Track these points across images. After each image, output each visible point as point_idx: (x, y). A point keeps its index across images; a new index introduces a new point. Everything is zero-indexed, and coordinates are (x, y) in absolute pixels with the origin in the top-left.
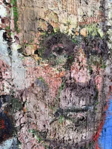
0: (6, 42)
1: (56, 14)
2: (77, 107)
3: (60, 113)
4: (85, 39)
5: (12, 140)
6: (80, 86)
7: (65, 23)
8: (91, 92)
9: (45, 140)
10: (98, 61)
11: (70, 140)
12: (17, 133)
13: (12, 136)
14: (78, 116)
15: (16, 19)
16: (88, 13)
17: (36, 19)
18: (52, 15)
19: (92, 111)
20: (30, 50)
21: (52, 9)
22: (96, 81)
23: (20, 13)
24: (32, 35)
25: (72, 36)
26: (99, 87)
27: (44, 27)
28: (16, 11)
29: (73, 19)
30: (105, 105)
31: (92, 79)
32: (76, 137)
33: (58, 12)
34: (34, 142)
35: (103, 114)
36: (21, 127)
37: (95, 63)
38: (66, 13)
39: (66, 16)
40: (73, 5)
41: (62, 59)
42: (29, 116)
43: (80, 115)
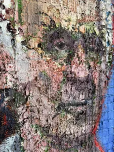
0: (10, 33)
1: (58, 10)
2: (77, 101)
3: (62, 107)
4: (83, 36)
5: (14, 137)
7: (66, 19)
8: (89, 86)
9: (48, 136)
10: (95, 57)
11: (71, 134)
12: (19, 129)
13: (15, 133)
14: (79, 110)
15: (20, 11)
16: (86, 12)
17: (40, 13)
19: (90, 105)
20: (34, 43)
21: (55, 5)
22: (94, 76)
23: (24, 5)
24: (35, 28)
25: (72, 32)
26: (96, 82)
27: (47, 22)
28: (21, 3)
29: (73, 16)
30: (101, 99)
31: (90, 74)
32: (76, 131)
34: (37, 138)
35: (100, 108)
36: (24, 123)
38: (67, 10)
39: (67, 12)
40: (73, 3)
41: (64, 54)
42: (32, 111)
43: (79, 109)
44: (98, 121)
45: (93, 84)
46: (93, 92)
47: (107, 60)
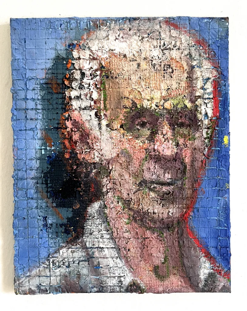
0: (97, 119)
1: (139, 92)
2: (162, 179)
9: (129, 209)
10: (186, 133)
18: (135, 93)
19: (180, 186)
22: (184, 154)
33: (141, 90)
36: (108, 192)
42: (114, 183)
45: (183, 163)
47: (205, 136)
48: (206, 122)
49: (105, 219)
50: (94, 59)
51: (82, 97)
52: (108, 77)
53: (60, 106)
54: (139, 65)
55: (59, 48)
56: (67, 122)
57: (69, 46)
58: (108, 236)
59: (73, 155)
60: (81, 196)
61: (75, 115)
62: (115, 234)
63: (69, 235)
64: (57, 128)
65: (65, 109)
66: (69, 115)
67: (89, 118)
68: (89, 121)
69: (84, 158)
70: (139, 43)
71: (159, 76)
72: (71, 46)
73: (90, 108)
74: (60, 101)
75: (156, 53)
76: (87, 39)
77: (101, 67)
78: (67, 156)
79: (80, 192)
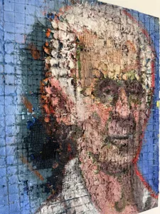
1: (106, 65)
2: (120, 135)
3: (108, 140)
6: (123, 119)
8: (131, 123)
9: (98, 161)
10: (135, 98)
11: (115, 162)
13: (75, 157)
15: (80, 69)
18: (103, 66)
19: (132, 139)
20: (88, 92)
22: (134, 115)
26: (137, 119)
27: (98, 74)
30: (141, 134)
31: (132, 113)
32: (120, 160)
33: (107, 63)
34: (90, 163)
35: (140, 142)
36: (82, 150)
37: (133, 100)
42: (87, 142)
43: (122, 142)
44: (138, 152)
45: (134, 122)
46: (134, 128)
47: (147, 101)
48: (147, 91)
49: (80, 173)
50: (71, 32)
51: (61, 65)
52: (82, 50)
53: (40, 73)
54: (105, 43)
55: (38, 15)
56: (46, 88)
57: (49, 15)
58: (82, 187)
59: (53, 118)
60: (60, 156)
61: (54, 81)
62: (87, 184)
63: (50, 193)
64: (37, 94)
65: (44, 75)
66: (48, 82)
67: (66, 85)
68: (66, 88)
69: (62, 121)
70: (106, 24)
71: (119, 54)
72: (50, 16)
73: (67, 76)
74: (40, 68)
75: (117, 35)
76: (65, 12)
77: (77, 40)
78: (47, 120)
79: (58, 152)
